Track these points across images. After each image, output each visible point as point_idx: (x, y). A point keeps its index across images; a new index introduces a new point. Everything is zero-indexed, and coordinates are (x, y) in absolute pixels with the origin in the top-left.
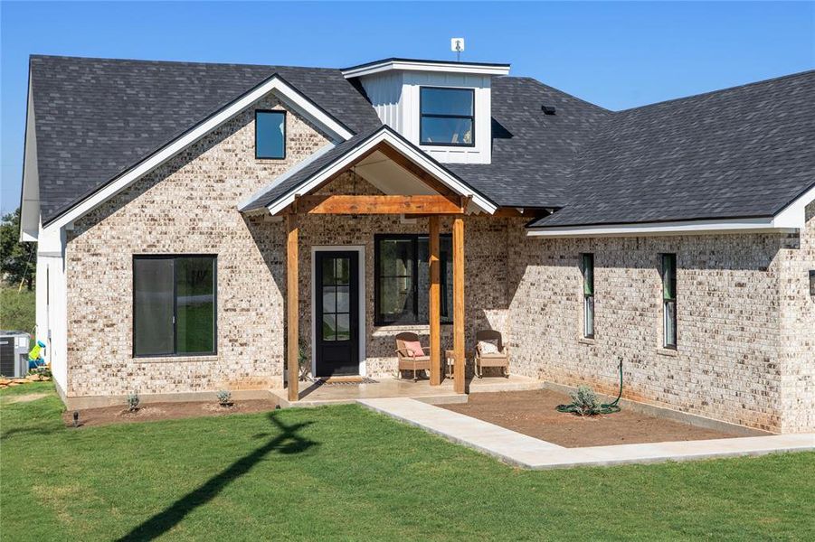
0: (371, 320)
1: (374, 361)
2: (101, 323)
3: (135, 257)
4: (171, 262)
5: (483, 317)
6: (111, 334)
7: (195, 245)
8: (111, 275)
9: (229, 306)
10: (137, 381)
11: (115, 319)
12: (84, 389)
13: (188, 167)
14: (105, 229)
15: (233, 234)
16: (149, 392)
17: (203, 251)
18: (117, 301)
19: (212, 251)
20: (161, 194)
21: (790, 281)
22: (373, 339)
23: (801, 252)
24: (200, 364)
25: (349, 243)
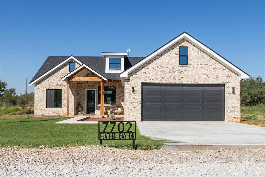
0: (97, 103)
1: (98, 111)
2: (40, 102)
3: (47, 90)
4: (54, 91)
5: (120, 103)
6: (42, 104)
7: (58, 88)
8: (42, 93)
9: (64, 99)
10: (47, 112)
11: (43, 101)
12: (37, 113)
13: (56, 73)
14: (41, 85)
15: (65, 86)
16: (49, 114)
17: (59, 89)
18: (43, 97)
19: (61, 89)
20: (51, 78)
21: (127, 89)
22: (97, 107)
23: (130, 83)
24: (58, 109)
25: (93, 88)
